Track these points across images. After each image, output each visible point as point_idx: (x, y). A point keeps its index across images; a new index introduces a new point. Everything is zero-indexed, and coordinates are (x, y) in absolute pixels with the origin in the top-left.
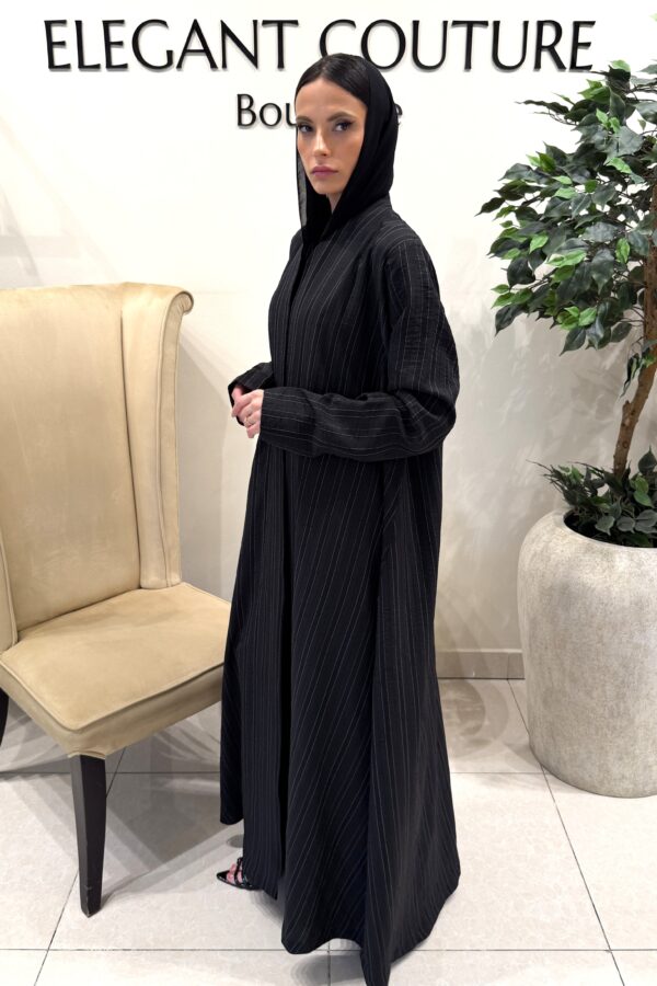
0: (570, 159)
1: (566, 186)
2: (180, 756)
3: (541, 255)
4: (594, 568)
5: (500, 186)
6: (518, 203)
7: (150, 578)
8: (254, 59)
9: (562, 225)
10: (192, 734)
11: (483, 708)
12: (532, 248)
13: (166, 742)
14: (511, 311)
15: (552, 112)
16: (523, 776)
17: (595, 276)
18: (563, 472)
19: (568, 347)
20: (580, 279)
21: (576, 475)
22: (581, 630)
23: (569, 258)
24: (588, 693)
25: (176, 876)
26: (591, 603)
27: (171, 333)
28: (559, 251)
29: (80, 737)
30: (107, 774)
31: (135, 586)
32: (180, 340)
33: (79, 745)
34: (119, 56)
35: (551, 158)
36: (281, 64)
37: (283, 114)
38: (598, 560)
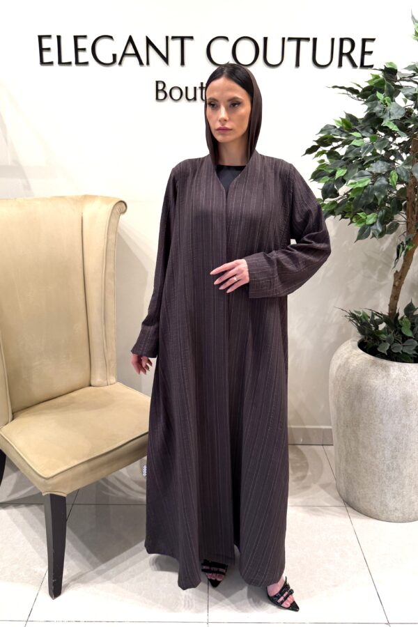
0: (360, 122)
1: (358, 138)
2: (114, 494)
3: (343, 181)
4: (377, 376)
5: (317, 138)
6: (328, 149)
7: (97, 379)
8: (166, 60)
9: (356, 162)
10: (122, 480)
11: (307, 464)
12: (337, 176)
15: (349, 93)
16: (332, 508)
17: (376, 194)
18: (357, 314)
19: (359, 238)
20: (367, 195)
21: (365, 316)
22: (368, 415)
23: (359, 182)
24: (374, 456)
25: (111, 572)
26: (375, 398)
27: (113, 226)
28: (354, 178)
29: (50, 482)
30: (67, 506)
31: (87, 384)
32: (119, 231)
33: (50, 488)
34: (83, 57)
35: (348, 121)
36: (183, 63)
37: (184, 93)
38: (380, 370)
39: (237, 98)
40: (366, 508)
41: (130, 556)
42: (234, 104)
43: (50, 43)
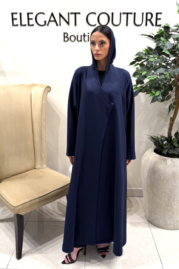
0: (154, 50)
1: (152, 58)
2: (45, 217)
3: (145, 77)
4: (161, 164)
5: (135, 57)
6: (140, 62)
7: (38, 166)
8: (68, 23)
9: (149, 68)
10: (49, 211)
11: (132, 205)
12: (142, 75)
13: (42, 213)
14: (137, 92)
15: (149, 37)
16: (142, 224)
17: (160, 82)
18: (154, 137)
19: (152, 102)
20: (155, 83)
21: (158, 138)
22: (158, 181)
23: (152, 77)
24: (160, 200)
25: (43, 250)
26: (160, 173)
27: (45, 98)
28: (150, 75)
29: (17, 208)
30: (24, 222)
31: (34, 168)
32: (47, 99)
33: (16, 211)
34: (31, 22)
35: (148, 50)
36: (76, 25)
37: (76, 38)
38: (162, 161)
39: (103, 40)
40: (157, 224)
41: (52, 243)
42: (102, 43)
43: (17, 16)
